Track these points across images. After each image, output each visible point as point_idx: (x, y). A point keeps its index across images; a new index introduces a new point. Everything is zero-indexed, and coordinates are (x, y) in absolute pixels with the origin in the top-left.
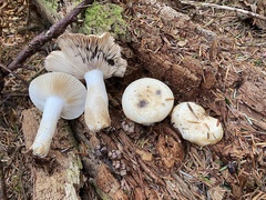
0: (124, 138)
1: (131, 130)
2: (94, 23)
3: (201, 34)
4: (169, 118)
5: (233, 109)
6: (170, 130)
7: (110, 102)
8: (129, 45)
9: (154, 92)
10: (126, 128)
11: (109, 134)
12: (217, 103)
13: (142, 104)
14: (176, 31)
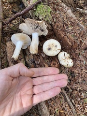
0: (41, 58)
1: (44, 56)
2: (40, 12)
3: (79, 26)
4: (58, 55)
5: (81, 58)
6: (56, 59)
7: (39, 44)
8: (51, 25)
9: (55, 45)
10: (43, 55)
11: (37, 56)
12: (76, 54)
13: (49, 49)
14: (70, 23)
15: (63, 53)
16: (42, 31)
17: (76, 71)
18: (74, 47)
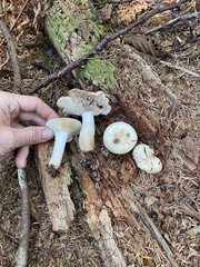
0: (101, 158)
1: (107, 155)
2: (93, 72)
3: (167, 95)
4: (132, 151)
5: (175, 154)
6: (130, 159)
7: (96, 132)
8: (116, 96)
9: (125, 134)
10: (104, 152)
11: (92, 154)
12: (165, 146)
13: (116, 141)
14: (150, 90)
15: (142, 146)
16: (101, 107)
17: (167, 179)
18: (161, 134)
